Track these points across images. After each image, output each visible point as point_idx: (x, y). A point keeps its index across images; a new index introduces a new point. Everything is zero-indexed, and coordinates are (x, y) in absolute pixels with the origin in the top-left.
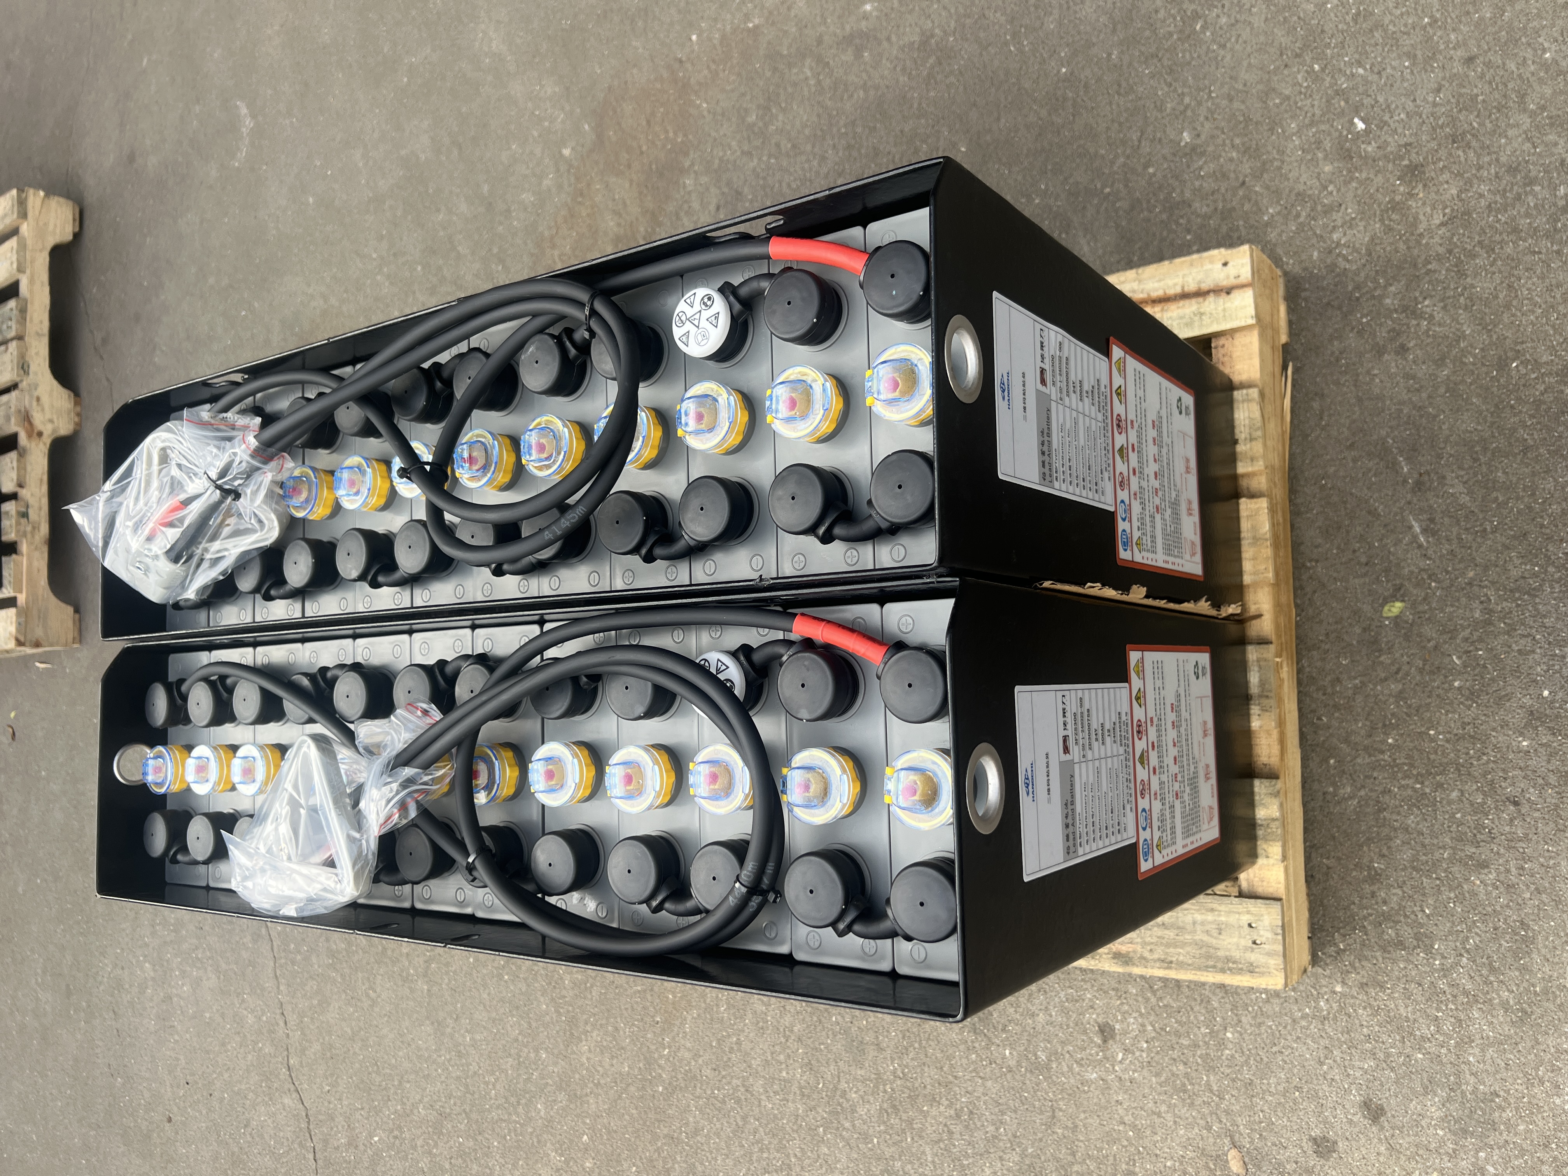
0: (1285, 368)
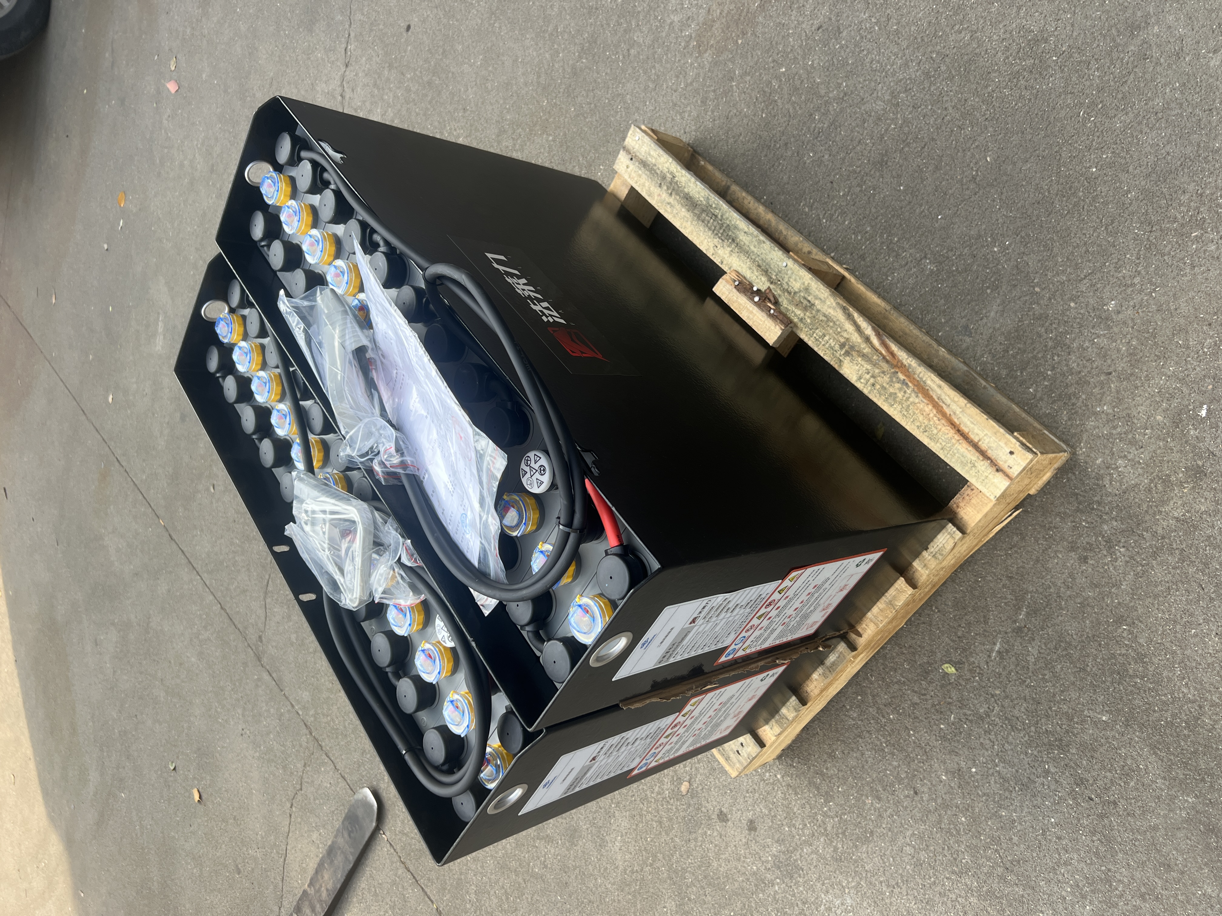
0: (1016, 508)
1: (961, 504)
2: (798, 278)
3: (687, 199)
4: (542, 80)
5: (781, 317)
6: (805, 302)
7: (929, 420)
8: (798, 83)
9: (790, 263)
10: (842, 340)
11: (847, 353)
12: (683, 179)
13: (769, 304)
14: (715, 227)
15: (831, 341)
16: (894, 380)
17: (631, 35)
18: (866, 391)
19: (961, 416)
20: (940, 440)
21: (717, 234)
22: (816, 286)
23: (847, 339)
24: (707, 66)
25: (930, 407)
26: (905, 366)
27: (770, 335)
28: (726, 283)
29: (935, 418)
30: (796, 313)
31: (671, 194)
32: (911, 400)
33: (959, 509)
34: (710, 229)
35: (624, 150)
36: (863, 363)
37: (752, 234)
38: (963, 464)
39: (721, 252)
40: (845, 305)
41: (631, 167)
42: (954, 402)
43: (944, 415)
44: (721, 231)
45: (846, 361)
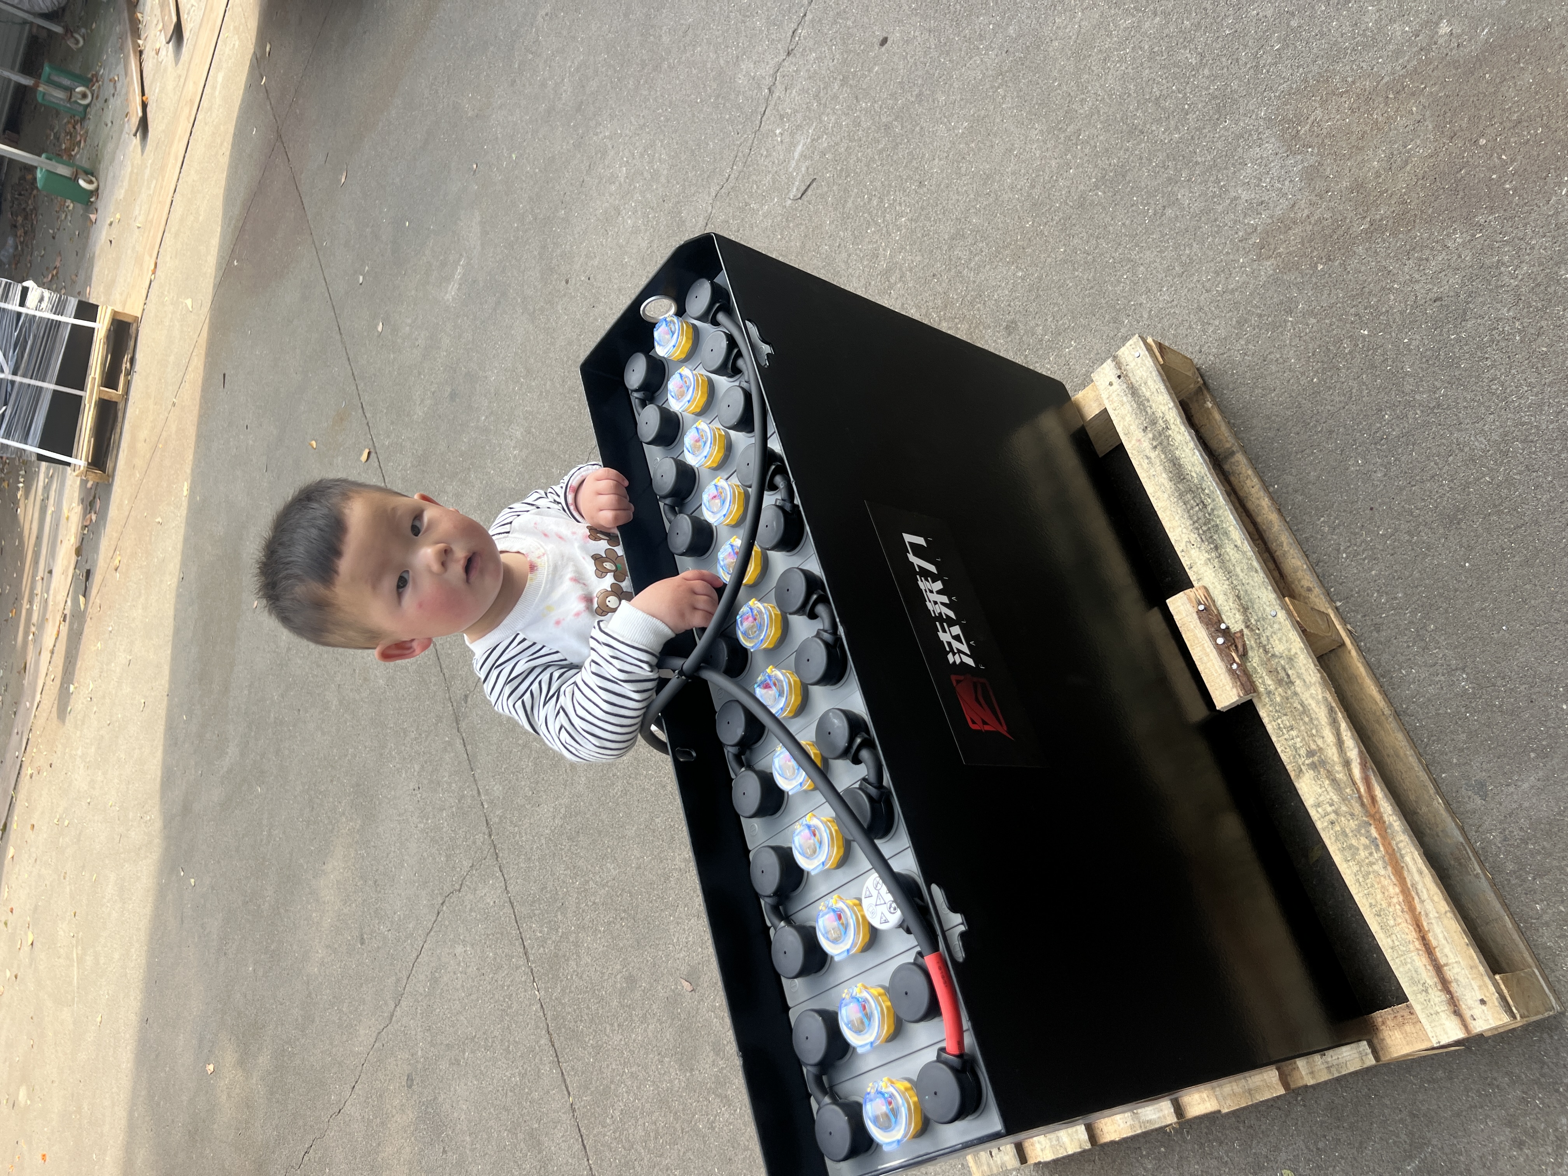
1: (1390, 1023)
2: (1284, 638)
3: (1175, 465)
4: (1036, 192)
5: (1244, 679)
6: (1282, 674)
7: (1389, 905)
8: (1378, 359)
9: (1282, 615)
10: (1313, 747)
11: (1313, 766)
12: (1179, 438)
13: (1234, 654)
14: (1199, 519)
15: (1299, 740)
16: (1363, 831)
17: (1175, 189)
18: (1319, 825)
19: (1433, 921)
20: (1394, 937)
21: (1197, 529)
22: (1305, 662)
23: (1321, 749)
24: (1263, 278)
25: (1397, 890)
26: (1384, 822)
27: (1221, 695)
28: (1187, 601)
29: (1398, 907)
30: (1265, 681)
31: (1155, 447)
32: (1375, 867)
33: (1383, 1027)
34: (1191, 517)
35: (1113, 361)
36: (1329, 789)
37: (1244, 553)
38: (1413, 982)
39: (1194, 553)
40: (1334, 705)
41: (1116, 386)
42: (1432, 900)
43: (1412, 909)
44: (1204, 528)
45: (1307, 775)
